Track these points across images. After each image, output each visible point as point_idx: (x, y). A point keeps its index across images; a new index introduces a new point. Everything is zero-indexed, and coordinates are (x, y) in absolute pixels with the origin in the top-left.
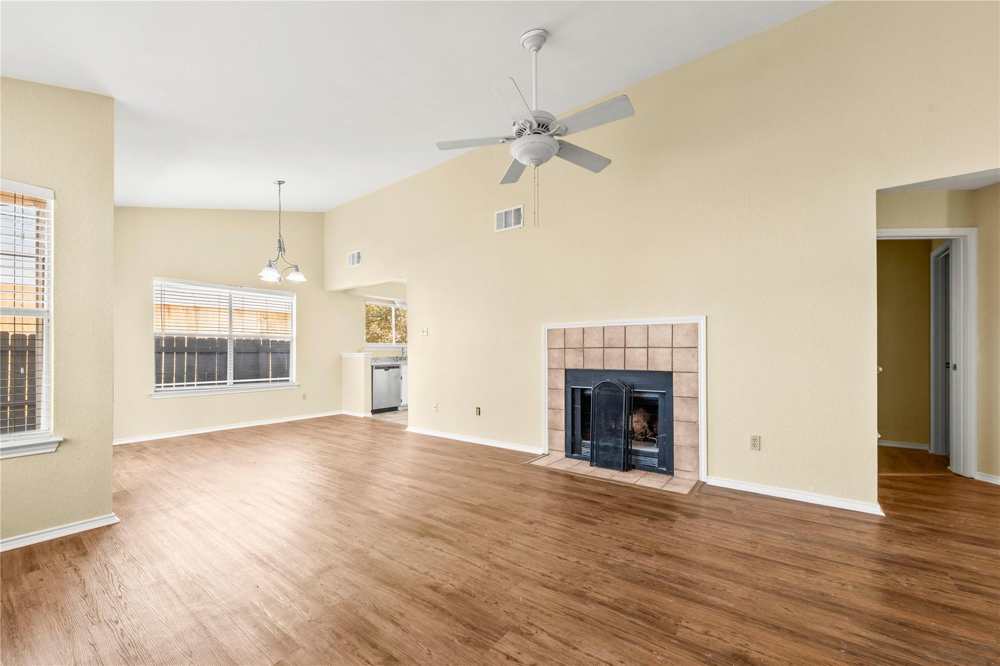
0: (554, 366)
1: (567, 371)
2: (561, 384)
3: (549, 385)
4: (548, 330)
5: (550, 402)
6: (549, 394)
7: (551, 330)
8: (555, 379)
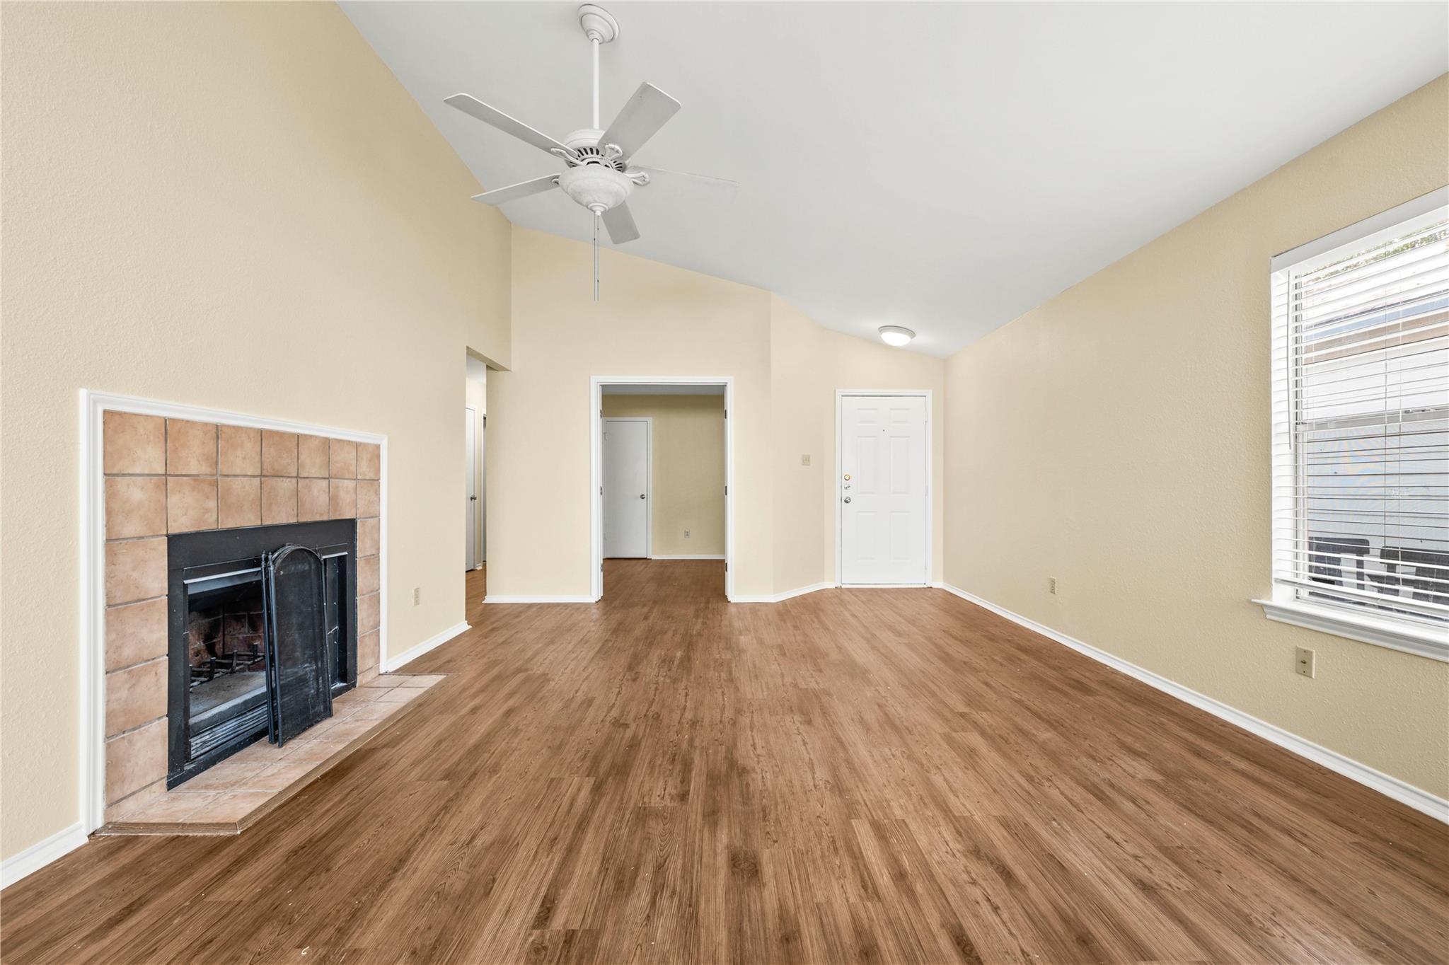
0: (131, 528)
1: (174, 541)
2: (155, 580)
3: (108, 595)
4: (105, 412)
5: (111, 648)
6: (108, 623)
7: (120, 414)
8: (134, 569)
